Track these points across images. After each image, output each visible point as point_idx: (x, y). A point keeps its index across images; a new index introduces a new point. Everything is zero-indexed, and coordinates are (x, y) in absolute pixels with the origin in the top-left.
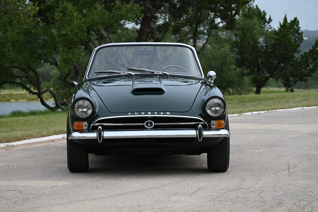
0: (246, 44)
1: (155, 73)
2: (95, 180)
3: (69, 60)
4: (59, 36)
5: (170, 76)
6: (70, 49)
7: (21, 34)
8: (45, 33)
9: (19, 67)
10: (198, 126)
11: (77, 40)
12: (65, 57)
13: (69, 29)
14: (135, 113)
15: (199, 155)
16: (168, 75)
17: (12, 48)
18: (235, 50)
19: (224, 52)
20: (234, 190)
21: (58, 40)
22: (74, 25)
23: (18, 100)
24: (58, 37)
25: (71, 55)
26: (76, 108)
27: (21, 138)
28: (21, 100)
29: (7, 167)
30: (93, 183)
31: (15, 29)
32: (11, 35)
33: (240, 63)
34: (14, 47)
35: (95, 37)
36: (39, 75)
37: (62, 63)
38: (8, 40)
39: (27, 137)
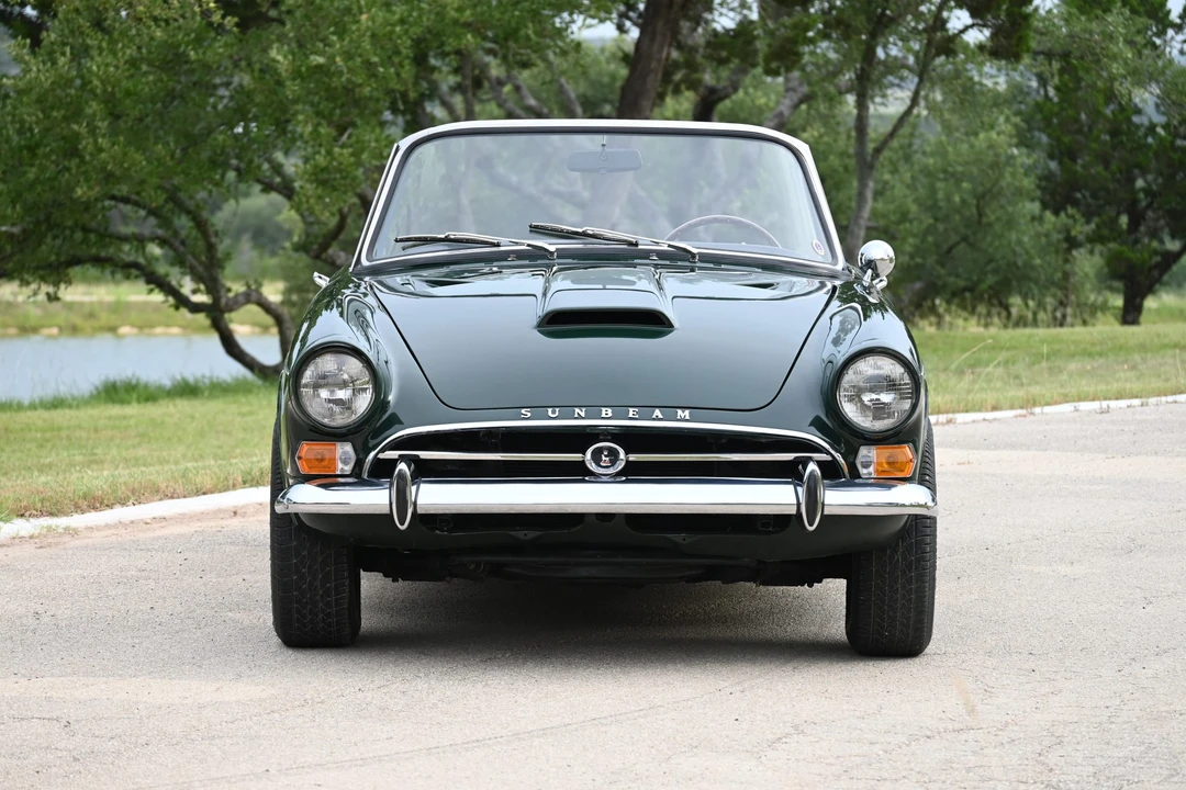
0: (1083, 116)
1: (640, 247)
2: (378, 682)
3: (338, 176)
4: (297, 74)
5: (705, 258)
6: (341, 129)
7: (144, 67)
8: (243, 64)
9: (134, 197)
10: (805, 469)
11: (371, 92)
12: (321, 160)
13: (338, 46)
14: (550, 410)
15: (811, 586)
16: (693, 255)
17: (106, 123)
18: (1040, 139)
19: (991, 147)
20: (939, 733)
21: (294, 91)
22: (358, 30)
23: (147, 331)
24: (294, 79)
25: (345, 151)
26: (306, 386)
27: (109, 499)
28: (159, 330)
29: (30, 621)
30: (370, 695)
31: (120, 45)
32: (102, 68)
33: (1057, 196)
34: (115, 116)
35: (453, 80)
36: (216, 234)
37: (308, 186)
38: (92, 91)
39: (133, 493)
